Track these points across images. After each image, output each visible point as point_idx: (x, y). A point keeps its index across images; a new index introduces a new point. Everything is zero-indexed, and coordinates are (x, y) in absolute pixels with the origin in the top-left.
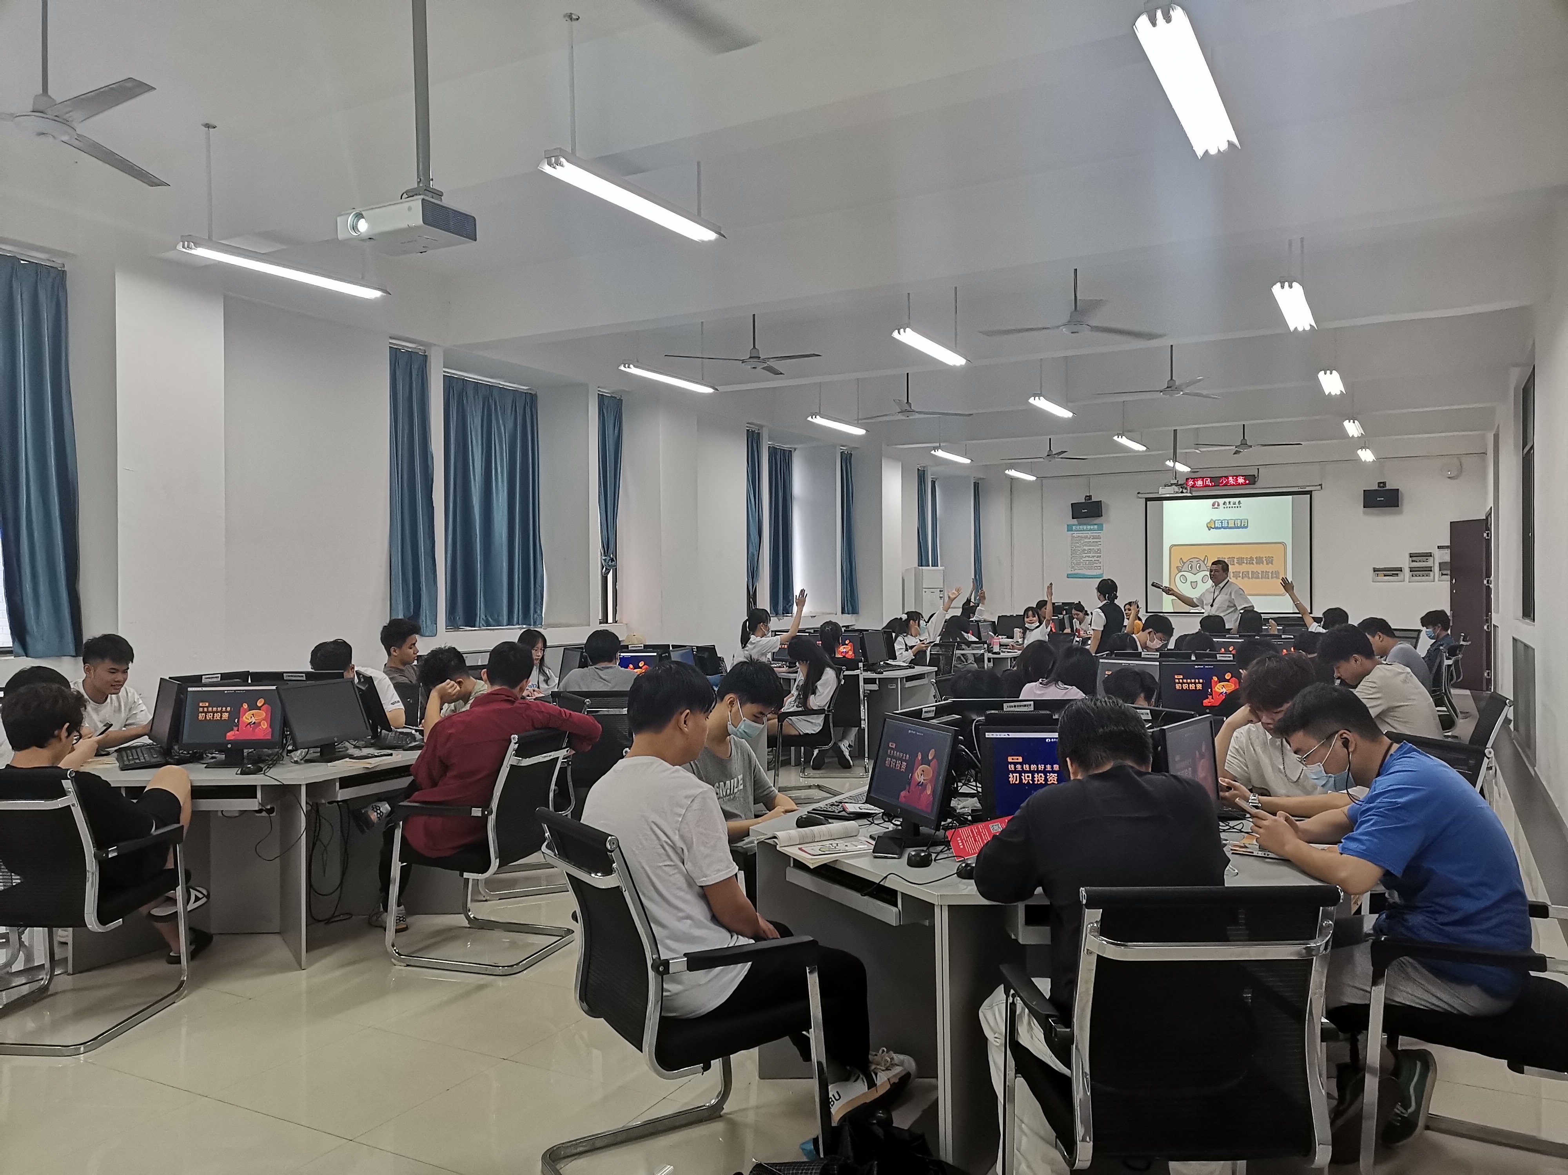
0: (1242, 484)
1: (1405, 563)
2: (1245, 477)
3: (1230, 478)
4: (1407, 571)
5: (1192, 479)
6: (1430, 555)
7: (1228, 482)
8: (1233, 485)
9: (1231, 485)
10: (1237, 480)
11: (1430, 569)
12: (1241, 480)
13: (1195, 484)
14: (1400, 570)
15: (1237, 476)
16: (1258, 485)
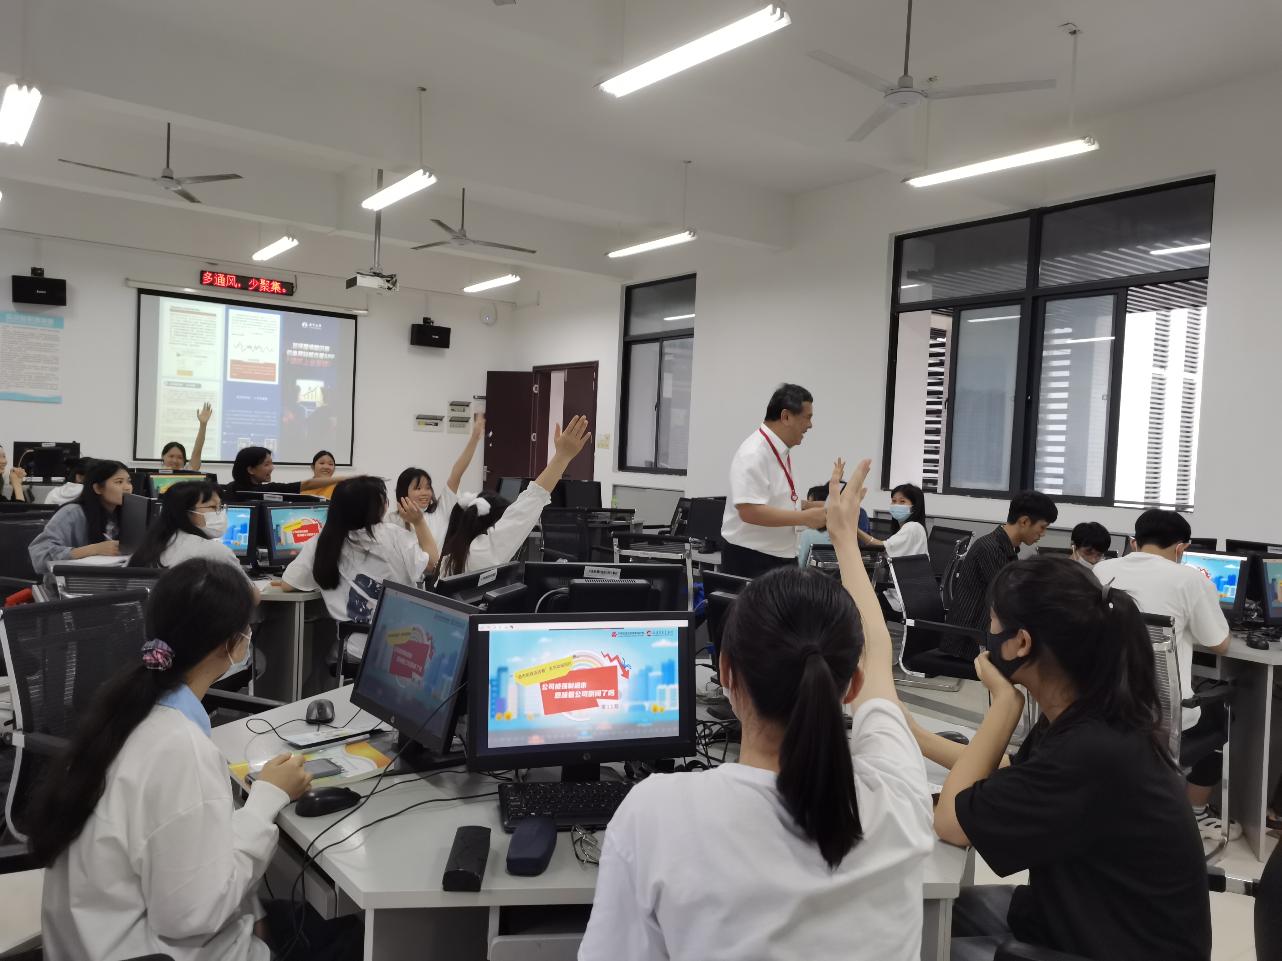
0: (277, 293)
1: (444, 411)
2: (283, 284)
3: (263, 282)
4: (446, 420)
5: (210, 272)
6: (467, 405)
7: (259, 287)
8: (266, 292)
9: (263, 291)
10: (271, 286)
11: (466, 420)
12: (276, 286)
13: (214, 280)
14: (441, 419)
15: (271, 281)
16: (296, 295)
